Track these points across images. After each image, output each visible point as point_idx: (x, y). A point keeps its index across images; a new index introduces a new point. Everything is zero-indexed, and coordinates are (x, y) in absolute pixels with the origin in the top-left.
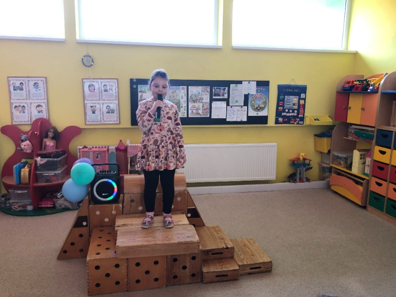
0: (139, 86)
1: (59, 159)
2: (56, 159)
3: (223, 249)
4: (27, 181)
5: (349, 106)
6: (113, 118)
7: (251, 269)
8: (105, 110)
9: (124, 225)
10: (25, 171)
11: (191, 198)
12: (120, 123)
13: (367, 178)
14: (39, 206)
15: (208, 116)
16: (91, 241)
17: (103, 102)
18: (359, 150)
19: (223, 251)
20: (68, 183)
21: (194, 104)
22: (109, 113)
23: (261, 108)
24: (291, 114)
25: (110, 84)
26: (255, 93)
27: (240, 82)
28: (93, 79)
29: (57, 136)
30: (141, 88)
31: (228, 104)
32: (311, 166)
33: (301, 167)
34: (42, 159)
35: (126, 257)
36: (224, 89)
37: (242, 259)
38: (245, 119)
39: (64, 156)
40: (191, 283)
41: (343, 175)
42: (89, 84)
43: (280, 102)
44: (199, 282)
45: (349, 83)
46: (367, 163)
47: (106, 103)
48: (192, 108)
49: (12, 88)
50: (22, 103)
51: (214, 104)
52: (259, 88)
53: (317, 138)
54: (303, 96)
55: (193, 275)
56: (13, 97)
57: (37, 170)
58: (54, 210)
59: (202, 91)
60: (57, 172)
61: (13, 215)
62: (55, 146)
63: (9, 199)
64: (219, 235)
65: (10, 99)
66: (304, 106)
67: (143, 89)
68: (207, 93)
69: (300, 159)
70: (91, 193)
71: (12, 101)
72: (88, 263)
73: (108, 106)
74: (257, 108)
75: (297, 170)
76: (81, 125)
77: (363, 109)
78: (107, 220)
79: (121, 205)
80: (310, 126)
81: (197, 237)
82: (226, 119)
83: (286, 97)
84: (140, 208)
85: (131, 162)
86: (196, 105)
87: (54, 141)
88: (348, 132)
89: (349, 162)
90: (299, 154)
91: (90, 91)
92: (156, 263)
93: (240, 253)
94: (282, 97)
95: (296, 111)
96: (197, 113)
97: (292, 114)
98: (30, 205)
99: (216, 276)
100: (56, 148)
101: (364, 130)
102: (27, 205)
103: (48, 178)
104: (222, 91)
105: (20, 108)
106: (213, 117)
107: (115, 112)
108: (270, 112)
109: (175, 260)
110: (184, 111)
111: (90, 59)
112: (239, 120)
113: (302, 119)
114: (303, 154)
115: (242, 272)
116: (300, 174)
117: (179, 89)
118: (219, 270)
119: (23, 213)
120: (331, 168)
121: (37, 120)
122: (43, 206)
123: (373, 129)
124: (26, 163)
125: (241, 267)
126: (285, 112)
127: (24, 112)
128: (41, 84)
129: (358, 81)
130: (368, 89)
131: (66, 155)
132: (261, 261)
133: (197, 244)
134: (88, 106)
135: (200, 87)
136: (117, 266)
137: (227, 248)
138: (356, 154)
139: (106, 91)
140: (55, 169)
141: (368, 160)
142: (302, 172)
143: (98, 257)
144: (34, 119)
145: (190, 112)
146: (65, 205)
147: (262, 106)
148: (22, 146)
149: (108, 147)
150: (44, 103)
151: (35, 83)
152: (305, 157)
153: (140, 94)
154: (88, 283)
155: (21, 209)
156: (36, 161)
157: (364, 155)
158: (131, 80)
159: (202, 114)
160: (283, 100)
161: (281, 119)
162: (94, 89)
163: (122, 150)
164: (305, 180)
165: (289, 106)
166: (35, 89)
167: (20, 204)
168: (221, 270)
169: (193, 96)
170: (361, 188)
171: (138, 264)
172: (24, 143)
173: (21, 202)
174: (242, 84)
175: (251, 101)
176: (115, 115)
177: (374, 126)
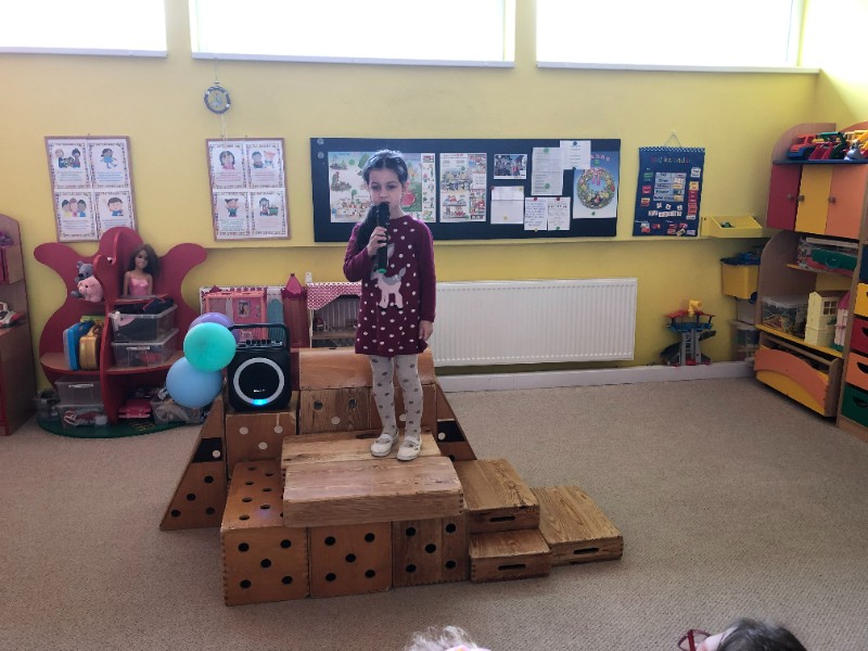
0: (331, 155)
1: (160, 315)
2: (152, 316)
3: (515, 508)
4: (93, 362)
5: (801, 194)
6: (275, 226)
7: (576, 552)
8: (257, 207)
9: (300, 456)
10: (89, 341)
11: (445, 399)
12: (289, 238)
13: (839, 355)
14: (121, 417)
15: (484, 220)
16: (230, 491)
17: (253, 191)
18: (823, 294)
19: (515, 514)
20: (179, 367)
21: (451, 193)
22: (266, 214)
23: (600, 200)
24: (667, 214)
25: (268, 150)
26: (587, 167)
27: (555, 143)
28: (230, 140)
29: (155, 266)
30: (333, 158)
31: (527, 193)
32: (713, 329)
33: (690, 331)
34: (124, 315)
35: (304, 526)
36: (519, 159)
37: (557, 532)
38: (566, 227)
39: (170, 310)
40: (446, 582)
41: (784, 349)
42: (221, 150)
43: (644, 185)
44: (462, 580)
45: (801, 141)
46: (839, 323)
47: (259, 193)
48: (449, 203)
49: (56, 163)
50: (78, 194)
51: (497, 193)
52: (598, 156)
53: (729, 268)
54: (695, 172)
55: (450, 565)
56: (58, 182)
57: (113, 340)
58: (152, 425)
59: (470, 163)
60: (156, 344)
61: (65, 435)
62: (150, 289)
63: (56, 403)
64: (505, 480)
65: (53, 187)
66: (698, 195)
67: (339, 162)
68: (479, 168)
69: (688, 313)
70: (227, 390)
71: (56, 190)
72: (223, 538)
73: (264, 199)
74: (593, 199)
75: (680, 337)
76: (206, 241)
77: (833, 201)
78: (263, 446)
79: (293, 414)
80: (712, 240)
81: (458, 482)
82: (523, 225)
83: (658, 174)
84: (336, 421)
85: (315, 322)
86: (457, 194)
87: (149, 277)
88: (796, 252)
89: (798, 320)
90: (686, 303)
91: (225, 167)
92: (370, 538)
93: (552, 519)
94: (647, 175)
95: (680, 207)
96: (460, 214)
97: (672, 214)
98: (101, 414)
99: (500, 568)
100: (154, 292)
101: (834, 247)
102: (95, 414)
103: (137, 357)
104: (514, 163)
105: (74, 206)
106: (493, 222)
107: (280, 213)
108: (622, 209)
109: (411, 532)
110: (430, 210)
111: (223, 96)
112: (552, 228)
113: (694, 225)
114: (696, 303)
115: (556, 560)
116: (688, 346)
117: (419, 159)
118: (507, 555)
119: (87, 431)
120: (758, 332)
121: (111, 232)
122: (128, 416)
123: (855, 246)
124: (90, 324)
125: (554, 549)
126: (655, 209)
127: (83, 215)
128: (117, 153)
129: (823, 136)
130: (844, 154)
131: (176, 306)
132: (599, 537)
133: (459, 498)
134: (221, 198)
135: (465, 155)
136: (286, 544)
137: (524, 507)
138: (815, 302)
139: (257, 166)
140: (153, 337)
141: (842, 316)
142: (692, 342)
143: (246, 524)
144: (104, 229)
145: (443, 210)
146: (175, 416)
147: (604, 195)
148: (82, 288)
149: (266, 289)
150: (125, 194)
151: (105, 151)
152: (699, 309)
153: (332, 172)
154: (225, 579)
155: (82, 422)
156: (111, 320)
157: (834, 304)
158: (314, 141)
159: (469, 214)
160: (652, 183)
161: (645, 225)
162: (233, 163)
163: (295, 295)
164: (698, 359)
165: (663, 195)
166: (105, 164)
167: (80, 412)
168: (510, 555)
169: (450, 176)
170: (825, 378)
171: (330, 541)
172: (85, 282)
173: (81, 408)
174: (559, 146)
175: (580, 185)
176: (280, 218)
177: (856, 238)
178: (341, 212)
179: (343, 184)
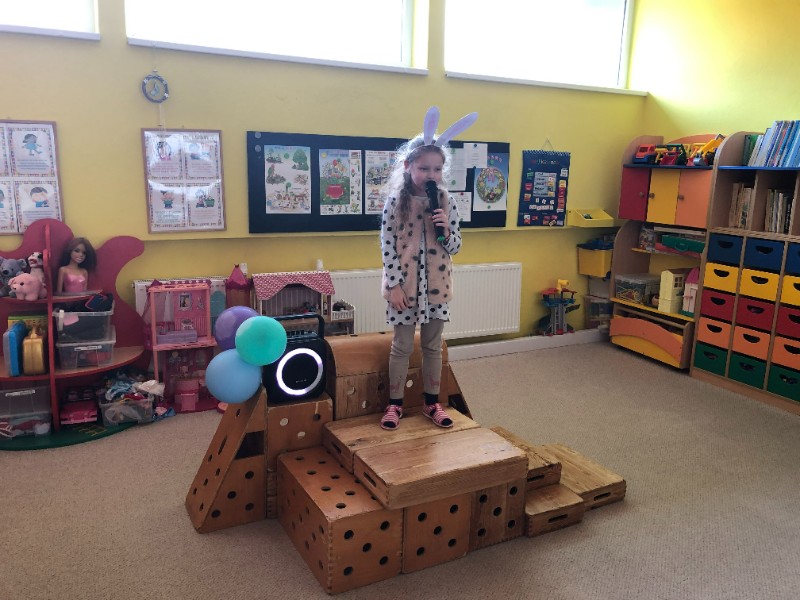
0: (267, 148)
5: (651, 192)
6: (211, 218)
7: (595, 498)
8: (193, 199)
10: (34, 345)
12: (224, 229)
13: (690, 319)
14: (63, 423)
17: (189, 182)
18: (671, 270)
21: (376, 187)
22: (202, 205)
23: (495, 195)
24: (544, 208)
26: (485, 166)
27: (460, 145)
28: (168, 130)
29: (91, 260)
30: (269, 151)
32: (576, 304)
34: (69, 314)
35: (402, 506)
38: (467, 218)
40: (507, 540)
41: (634, 316)
43: (527, 182)
44: (520, 536)
45: (643, 149)
46: (687, 294)
47: (196, 185)
48: (372, 196)
52: (493, 157)
53: (581, 249)
54: (563, 173)
55: (511, 524)
57: (59, 341)
58: (101, 429)
60: (106, 342)
62: (86, 285)
66: (566, 190)
67: (274, 155)
69: (556, 291)
72: (332, 528)
73: (201, 191)
74: (488, 196)
75: (550, 312)
76: (143, 236)
77: (681, 198)
79: (329, 402)
80: (576, 230)
87: (85, 271)
88: (639, 238)
89: (647, 293)
90: (556, 282)
91: (160, 159)
92: (454, 509)
94: (529, 174)
95: (552, 202)
97: (546, 208)
98: (43, 422)
99: (550, 520)
100: (89, 287)
102: (36, 422)
103: (82, 357)
107: (216, 204)
108: (510, 203)
110: (356, 203)
111: (161, 85)
113: (562, 216)
114: (565, 282)
116: (557, 318)
117: (347, 155)
119: (25, 442)
120: (612, 304)
122: (73, 421)
123: (701, 233)
125: (583, 498)
126: (534, 203)
128: (41, 137)
134: (156, 190)
135: (387, 152)
136: (385, 526)
138: (667, 278)
139: (195, 157)
141: (691, 289)
142: (559, 315)
143: (346, 513)
144: (26, 222)
145: (368, 202)
146: (125, 416)
147: (498, 191)
148: (16, 287)
149: (208, 281)
150: (51, 183)
151: (28, 137)
152: (567, 287)
153: (268, 166)
155: (18, 432)
156: (55, 320)
157: (682, 279)
158: (250, 135)
160: (532, 181)
161: (527, 217)
162: (170, 154)
163: (241, 286)
164: (565, 329)
165: (540, 192)
166: (27, 151)
167: (17, 423)
168: (555, 508)
169: (374, 172)
170: (679, 338)
171: (422, 517)
172: (20, 279)
173: (16, 418)
174: (462, 147)
175: (479, 182)
176: (216, 210)
177: (703, 227)
178: (277, 204)
179: (278, 177)
